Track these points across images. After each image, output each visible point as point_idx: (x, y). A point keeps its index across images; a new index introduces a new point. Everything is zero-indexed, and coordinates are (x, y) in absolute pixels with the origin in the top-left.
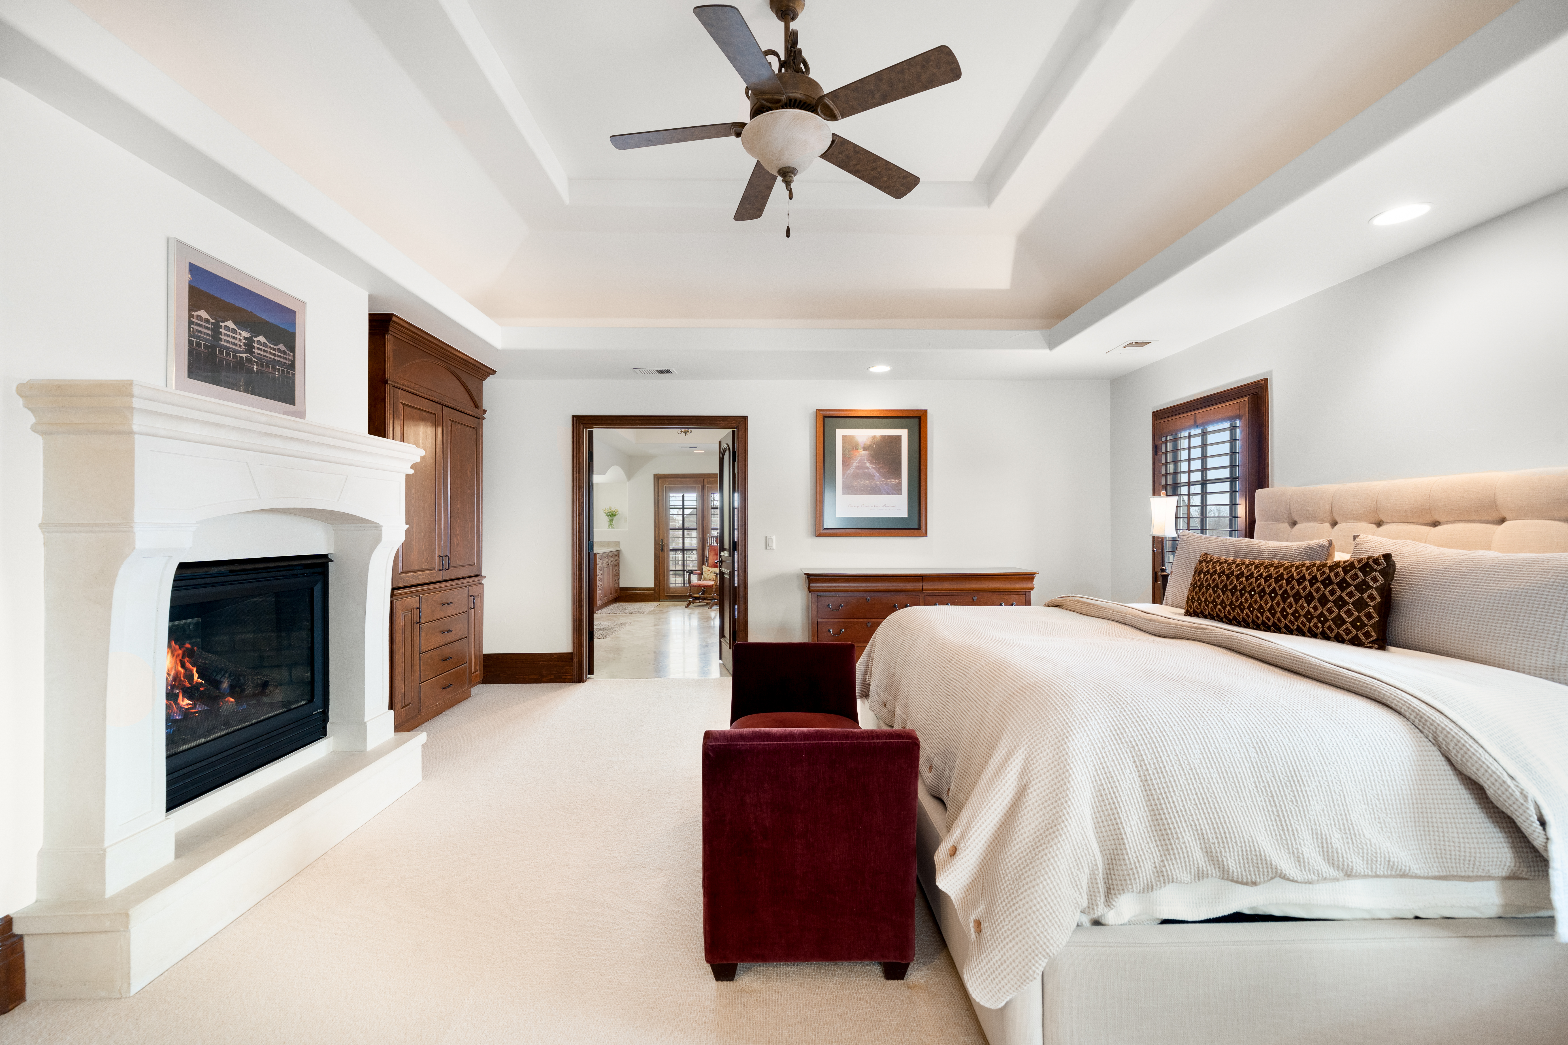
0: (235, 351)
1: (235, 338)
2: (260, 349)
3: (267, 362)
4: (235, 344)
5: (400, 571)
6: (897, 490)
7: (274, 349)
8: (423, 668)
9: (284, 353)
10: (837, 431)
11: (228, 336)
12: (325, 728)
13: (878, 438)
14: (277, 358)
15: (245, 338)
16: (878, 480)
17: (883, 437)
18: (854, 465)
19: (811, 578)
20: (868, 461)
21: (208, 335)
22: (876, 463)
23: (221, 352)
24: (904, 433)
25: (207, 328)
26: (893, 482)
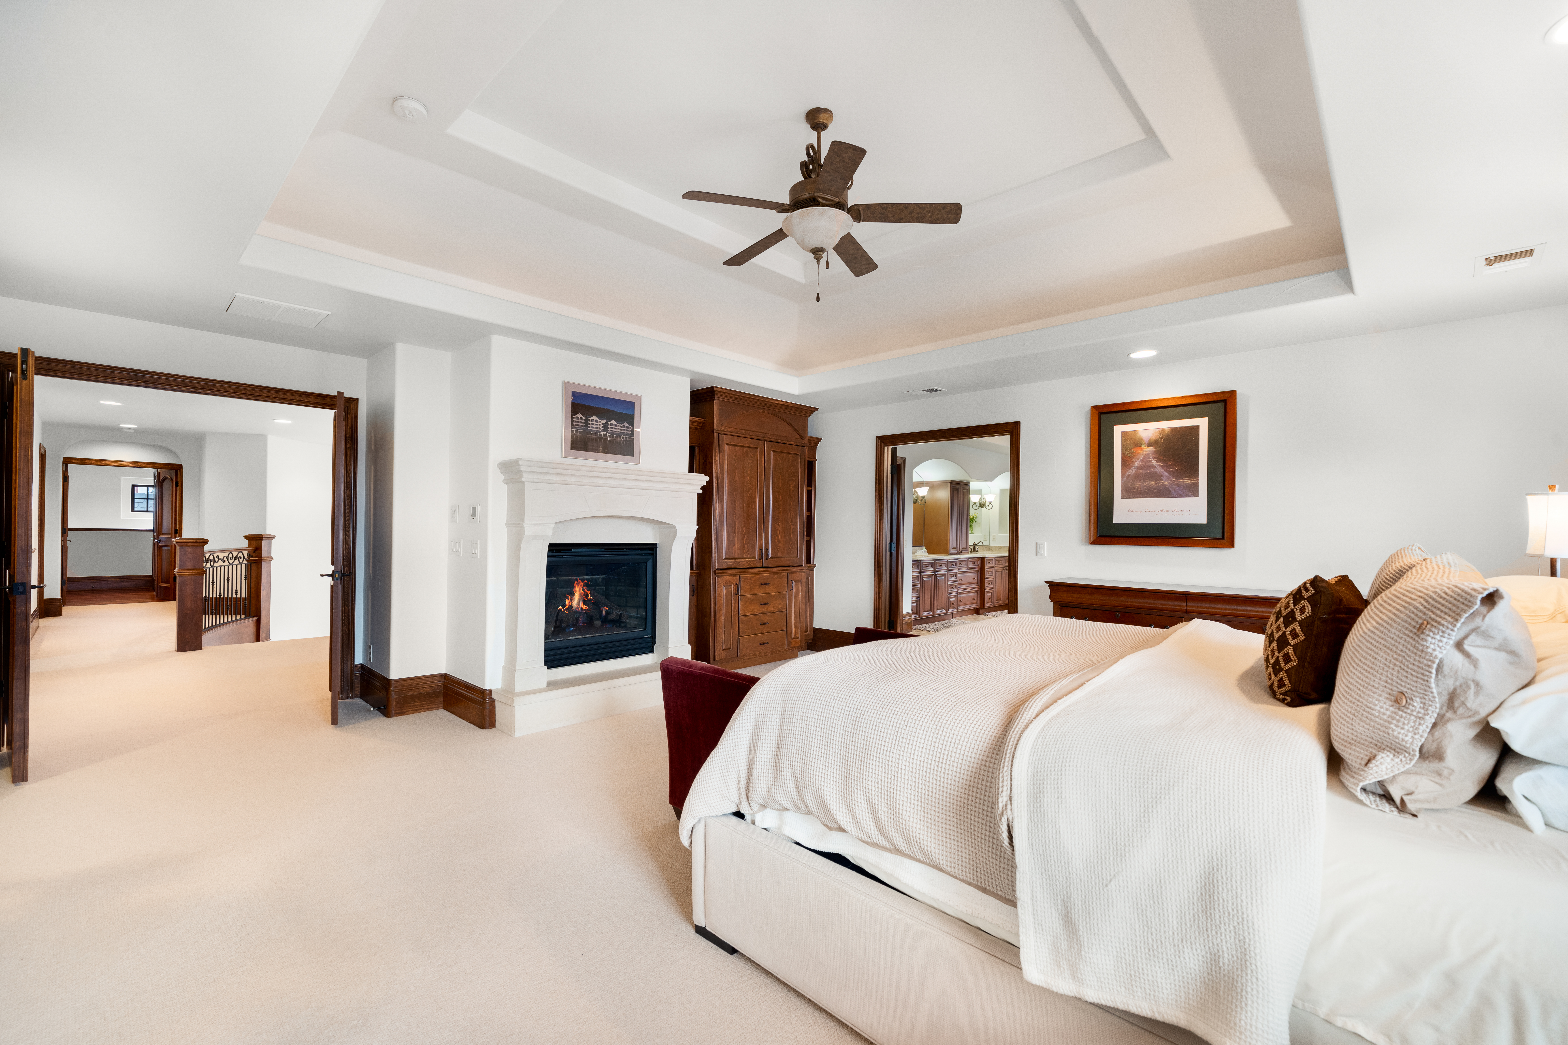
0: (597, 432)
1: (597, 425)
2: (612, 428)
3: (616, 434)
4: (597, 428)
5: (724, 557)
6: (1193, 491)
7: (621, 426)
8: (741, 626)
9: (627, 427)
10: (1116, 427)
11: (593, 424)
12: (653, 647)
13: (1167, 430)
14: (622, 431)
15: (603, 424)
16: (1167, 480)
17: (1174, 430)
18: (1137, 464)
19: (1052, 585)
20: (1154, 458)
21: (582, 426)
22: (1164, 460)
23: (589, 434)
24: (1202, 423)
25: (582, 422)
26: (1187, 481)
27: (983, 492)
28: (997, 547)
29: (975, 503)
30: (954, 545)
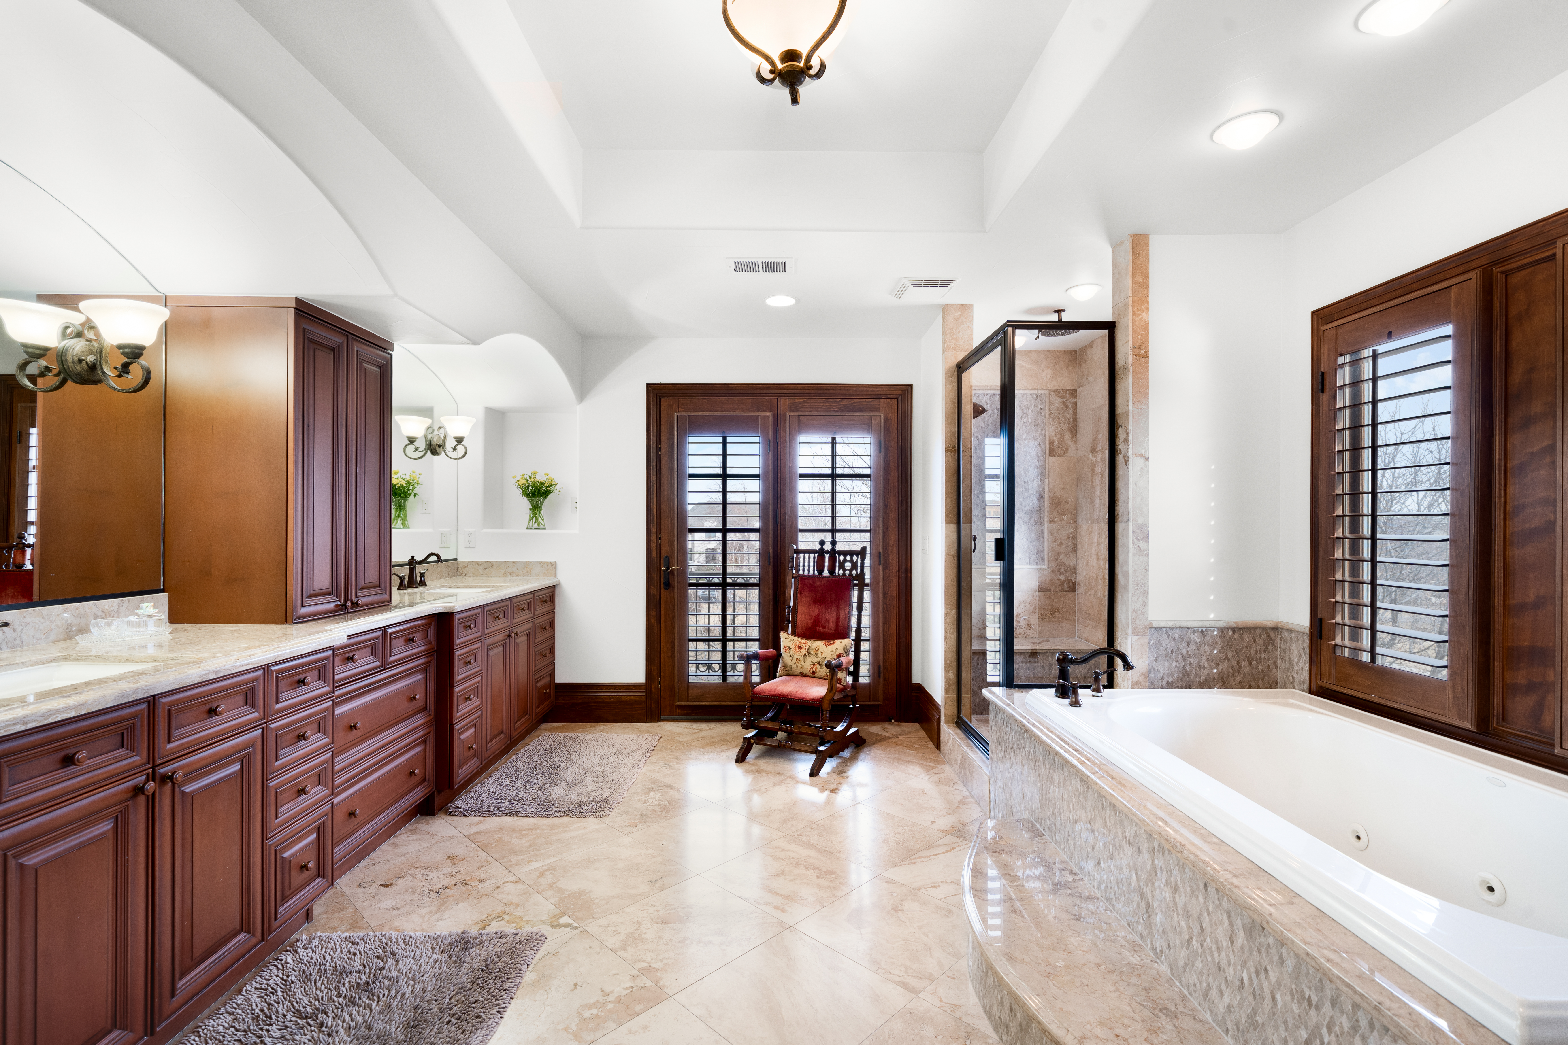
27: (436, 413)
28: (479, 564)
29: (412, 441)
30: (322, 578)
